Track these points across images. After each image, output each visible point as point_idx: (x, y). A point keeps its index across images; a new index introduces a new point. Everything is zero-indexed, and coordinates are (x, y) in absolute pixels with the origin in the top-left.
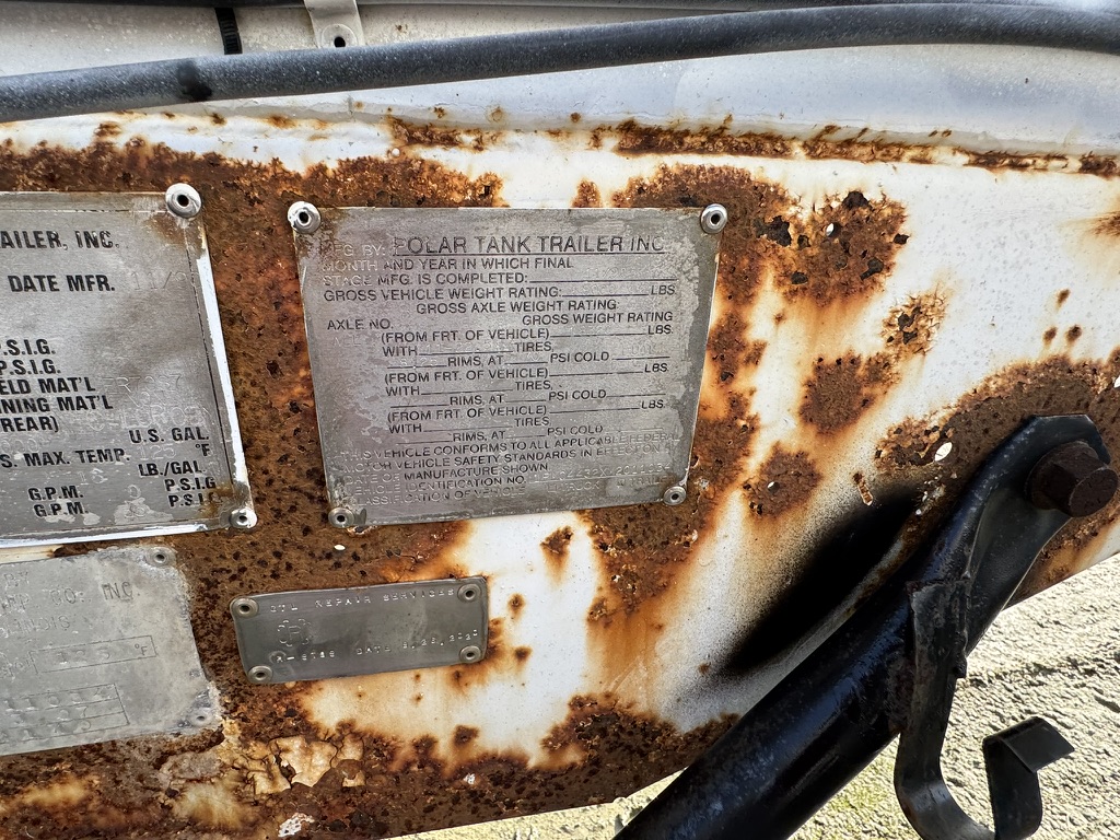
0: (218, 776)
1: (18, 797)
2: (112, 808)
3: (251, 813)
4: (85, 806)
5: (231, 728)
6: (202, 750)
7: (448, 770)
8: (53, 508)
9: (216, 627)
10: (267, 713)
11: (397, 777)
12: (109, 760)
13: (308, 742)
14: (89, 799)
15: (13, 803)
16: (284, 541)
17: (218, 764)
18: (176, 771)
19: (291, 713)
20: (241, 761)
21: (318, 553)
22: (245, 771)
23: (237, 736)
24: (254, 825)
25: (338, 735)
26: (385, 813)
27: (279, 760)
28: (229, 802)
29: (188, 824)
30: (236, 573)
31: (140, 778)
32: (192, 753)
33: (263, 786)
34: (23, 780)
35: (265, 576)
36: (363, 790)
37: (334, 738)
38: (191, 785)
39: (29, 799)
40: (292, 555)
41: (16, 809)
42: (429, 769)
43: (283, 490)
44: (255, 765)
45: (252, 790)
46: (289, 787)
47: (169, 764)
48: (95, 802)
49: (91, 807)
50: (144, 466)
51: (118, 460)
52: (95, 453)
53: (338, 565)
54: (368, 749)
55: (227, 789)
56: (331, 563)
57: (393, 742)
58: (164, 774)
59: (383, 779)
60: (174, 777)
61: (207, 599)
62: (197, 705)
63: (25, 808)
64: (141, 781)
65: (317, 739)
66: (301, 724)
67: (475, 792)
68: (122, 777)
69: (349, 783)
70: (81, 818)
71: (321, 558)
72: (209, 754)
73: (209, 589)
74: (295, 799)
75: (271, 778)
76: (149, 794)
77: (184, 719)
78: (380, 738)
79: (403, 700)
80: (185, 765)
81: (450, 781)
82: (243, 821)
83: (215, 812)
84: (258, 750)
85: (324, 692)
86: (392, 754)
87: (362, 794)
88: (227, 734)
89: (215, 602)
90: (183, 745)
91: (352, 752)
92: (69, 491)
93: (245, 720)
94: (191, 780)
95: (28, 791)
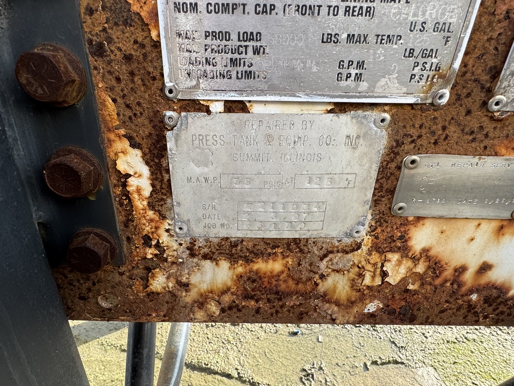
0: (348, 271)
1: (252, 264)
2: (291, 280)
3: (355, 295)
4: (279, 276)
5: (367, 241)
6: (347, 253)
7: (464, 289)
8: (347, 75)
9: (389, 174)
10: (390, 235)
11: (436, 288)
12: (301, 251)
13: (402, 257)
14: (283, 272)
15: (248, 268)
16: (452, 119)
17: (351, 263)
18: (330, 263)
19: (401, 238)
20: (363, 263)
21: (467, 130)
22: (363, 270)
23: (368, 247)
24: (353, 303)
25: (419, 256)
26: (419, 309)
27: (383, 266)
28: (346, 287)
29: (322, 296)
30: (416, 138)
31: (311, 265)
32: (342, 254)
33: (367, 281)
34: (258, 254)
35: (430, 142)
36: (415, 292)
37: (416, 258)
38: (333, 273)
39: (255, 267)
40: (452, 129)
41: (248, 271)
42: (455, 286)
43: (470, 80)
44: (369, 267)
45: (361, 282)
46: (380, 283)
47: (328, 259)
48: (284, 275)
49: (281, 277)
50: (408, 50)
51: (396, 44)
52: (385, 38)
53: (474, 140)
54: (430, 267)
55: (349, 279)
56: (471, 138)
57: (445, 266)
58: (323, 265)
59: (429, 287)
60: (327, 267)
61: (392, 155)
62: (359, 223)
63: (252, 272)
64: (311, 266)
65: (407, 256)
66: (404, 246)
67: (471, 305)
68: (303, 263)
69: (411, 287)
70: (274, 283)
71: (467, 134)
72: (350, 256)
73: (396, 147)
74: (379, 292)
75: (373, 277)
76: (312, 274)
77: (348, 231)
78: (439, 262)
79: (464, 239)
80: (335, 261)
81: (462, 296)
82: (349, 300)
83: (337, 291)
84: (375, 258)
85: (425, 226)
86: (440, 273)
87: (413, 295)
88: (364, 245)
89: (396, 157)
90: (339, 248)
91: (420, 268)
92: (360, 65)
93: (377, 238)
94: (334, 270)
95: (257, 262)
